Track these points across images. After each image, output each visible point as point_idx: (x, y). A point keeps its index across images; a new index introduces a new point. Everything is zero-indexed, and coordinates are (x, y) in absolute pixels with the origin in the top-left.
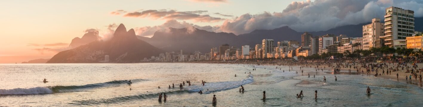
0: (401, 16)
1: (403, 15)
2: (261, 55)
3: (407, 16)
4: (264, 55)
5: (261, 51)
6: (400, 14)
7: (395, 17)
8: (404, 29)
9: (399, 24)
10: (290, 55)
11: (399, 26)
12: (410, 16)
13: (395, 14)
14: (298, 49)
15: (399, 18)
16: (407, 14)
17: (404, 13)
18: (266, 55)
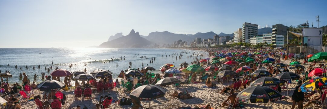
0: (250, 27)
1: (251, 27)
2: (195, 45)
3: (254, 27)
4: (196, 45)
5: (195, 44)
6: (250, 26)
7: (247, 28)
8: (252, 34)
9: (249, 31)
10: (207, 45)
11: (249, 32)
12: (255, 27)
13: (246, 26)
14: (211, 43)
15: (249, 28)
16: (254, 26)
17: (252, 26)
18: (197, 46)
